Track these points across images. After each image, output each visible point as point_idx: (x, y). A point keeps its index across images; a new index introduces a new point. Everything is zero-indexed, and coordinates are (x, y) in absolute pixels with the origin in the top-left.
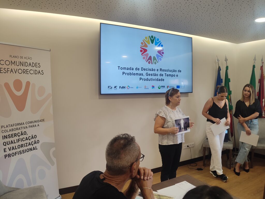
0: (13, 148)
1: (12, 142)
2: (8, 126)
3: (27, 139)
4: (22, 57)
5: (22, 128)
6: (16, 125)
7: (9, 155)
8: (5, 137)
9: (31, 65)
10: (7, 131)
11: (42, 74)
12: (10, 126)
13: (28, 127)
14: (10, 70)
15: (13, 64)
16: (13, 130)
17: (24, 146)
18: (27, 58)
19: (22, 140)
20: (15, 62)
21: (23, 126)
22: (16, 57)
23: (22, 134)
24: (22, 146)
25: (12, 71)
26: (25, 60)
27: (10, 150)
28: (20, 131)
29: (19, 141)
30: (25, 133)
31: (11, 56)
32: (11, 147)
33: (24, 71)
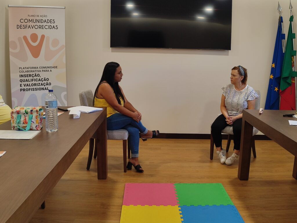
0: (27, 85)
1: (27, 80)
2: (25, 68)
3: (39, 80)
4: (38, 16)
5: (36, 71)
6: (31, 68)
7: (24, 90)
8: (22, 76)
9: (46, 21)
10: (23, 72)
11: (57, 28)
12: (26, 68)
13: (41, 71)
14: (28, 26)
15: (31, 21)
16: (28, 71)
17: (36, 85)
18: (43, 16)
19: (36, 80)
20: (32, 20)
21: (37, 69)
22: (33, 16)
23: (36, 76)
24: (35, 85)
25: (29, 27)
26: (41, 18)
27: (25, 86)
28: (34, 73)
29: (32, 80)
30: (39, 75)
31: (29, 15)
32: (26, 84)
33: (40, 26)
